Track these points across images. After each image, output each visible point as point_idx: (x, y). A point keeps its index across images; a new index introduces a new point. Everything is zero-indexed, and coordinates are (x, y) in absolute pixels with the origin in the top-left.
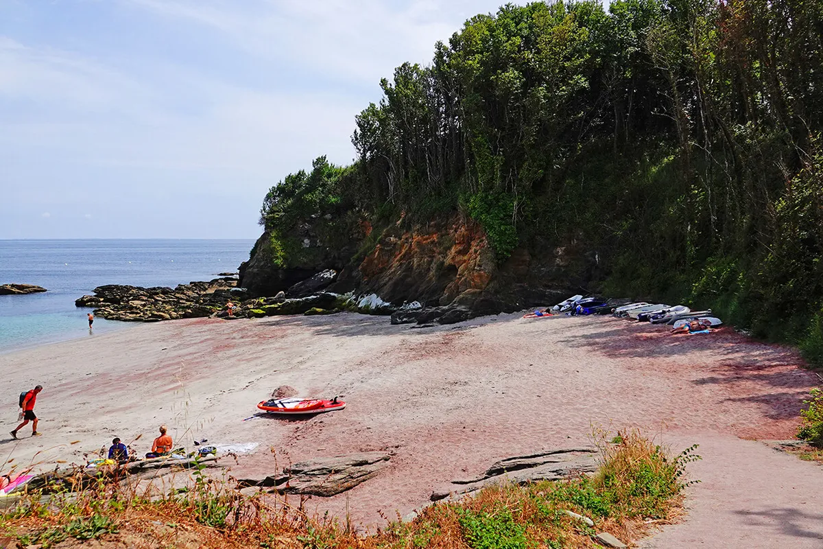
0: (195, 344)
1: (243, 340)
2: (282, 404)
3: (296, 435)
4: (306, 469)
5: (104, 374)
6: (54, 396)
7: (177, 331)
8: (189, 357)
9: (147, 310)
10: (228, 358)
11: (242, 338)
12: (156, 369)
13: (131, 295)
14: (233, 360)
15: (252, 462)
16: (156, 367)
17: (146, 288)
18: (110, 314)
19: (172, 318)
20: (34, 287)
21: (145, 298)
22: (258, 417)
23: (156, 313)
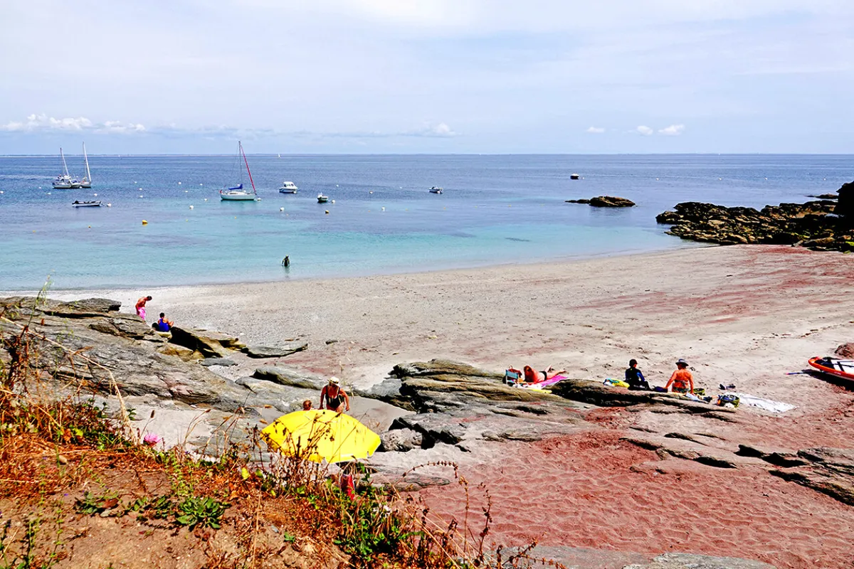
0: (765, 274)
1: (824, 277)
2: (840, 366)
3: (846, 410)
4: (828, 460)
5: (661, 293)
6: (612, 307)
7: (749, 258)
8: (751, 289)
9: (723, 231)
10: (798, 296)
11: (825, 274)
12: (712, 297)
13: (711, 214)
14: (802, 300)
15: (772, 428)
16: (714, 293)
17: (728, 207)
18: (686, 232)
19: (750, 242)
20: (624, 200)
21: (725, 218)
22: (807, 375)
23: (732, 235)
